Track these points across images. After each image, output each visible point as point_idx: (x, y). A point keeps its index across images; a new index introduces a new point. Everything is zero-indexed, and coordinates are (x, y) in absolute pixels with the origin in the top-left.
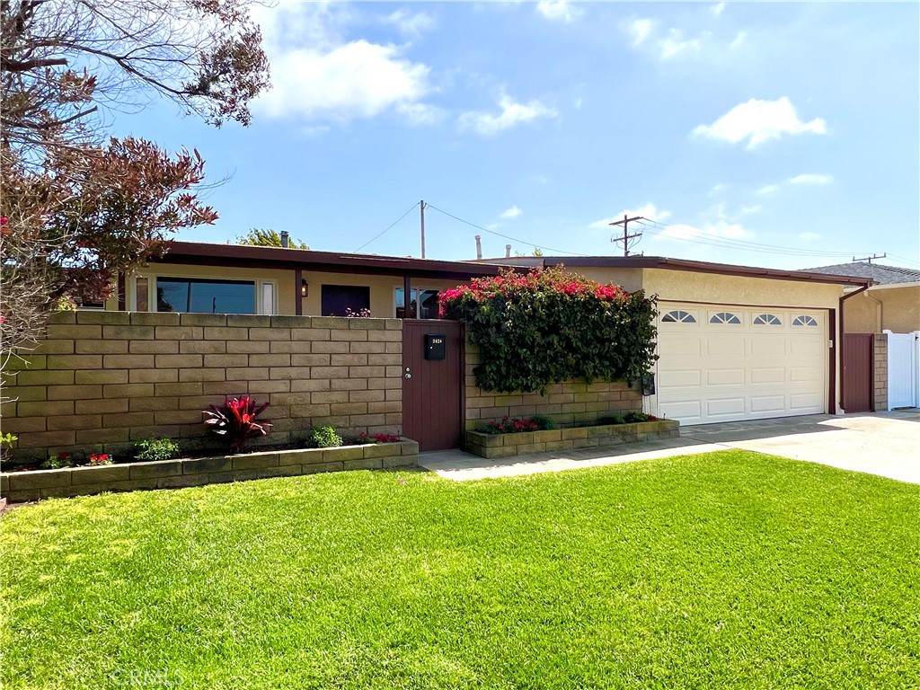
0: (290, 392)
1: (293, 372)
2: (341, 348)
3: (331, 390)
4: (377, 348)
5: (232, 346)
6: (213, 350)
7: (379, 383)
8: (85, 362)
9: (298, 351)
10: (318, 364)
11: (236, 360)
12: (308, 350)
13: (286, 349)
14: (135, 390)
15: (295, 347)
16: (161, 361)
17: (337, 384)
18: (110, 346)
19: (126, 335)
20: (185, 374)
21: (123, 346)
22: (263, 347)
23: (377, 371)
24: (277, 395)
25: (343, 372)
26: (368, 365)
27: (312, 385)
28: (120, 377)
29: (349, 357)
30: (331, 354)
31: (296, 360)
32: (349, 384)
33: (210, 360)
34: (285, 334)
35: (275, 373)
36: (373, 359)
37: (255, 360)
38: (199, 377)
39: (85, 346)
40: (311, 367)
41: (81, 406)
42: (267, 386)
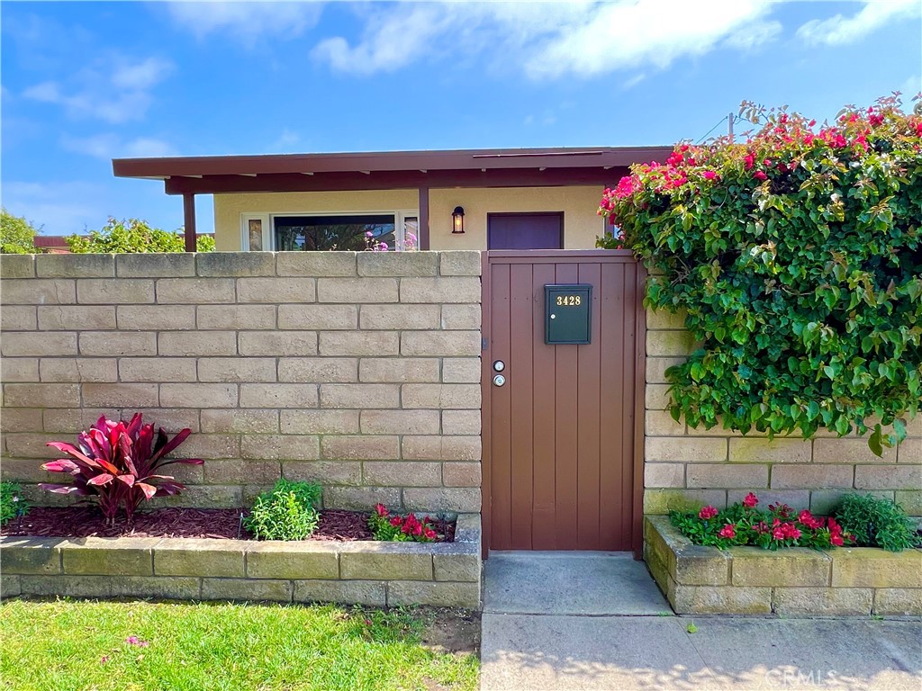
0: (238, 407)
2: (340, 318)
3: (320, 407)
6: (94, 324)
7: (429, 394)
9: (252, 325)
10: (292, 352)
12: (270, 324)
13: (227, 321)
15: (246, 316)
17: (333, 393)
24: (213, 414)
25: (346, 369)
26: (400, 356)
29: (358, 338)
30: (318, 331)
31: (249, 343)
32: (358, 395)
36: (412, 341)
38: (71, 375)
40: (278, 358)
42: (193, 395)
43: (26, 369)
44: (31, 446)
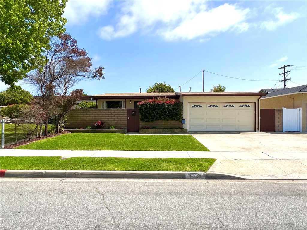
1: (109, 118)
2: (116, 114)
4: (123, 114)
5: (100, 114)
7: (123, 120)
8: (81, 116)
10: (113, 116)
11: (100, 116)
12: (111, 114)
13: (108, 114)
14: (87, 120)
16: (91, 116)
17: (116, 119)
19: (86, 112)
20: (93, 118)
21: (85, 114)
22: (104, 114)
23: (122, 118)
27: (112, 120)
28: (85, 118)
29: (118, 115)
32: (118, 120)
33: (97, 116)
34: (108, 112)
35: (106, 118)
36: (122, 116)
37: (103, 116)
39: (81, 114)
41: (81, 121)
42: (105, 120)
43: (92, 118)
44: (91, 124)
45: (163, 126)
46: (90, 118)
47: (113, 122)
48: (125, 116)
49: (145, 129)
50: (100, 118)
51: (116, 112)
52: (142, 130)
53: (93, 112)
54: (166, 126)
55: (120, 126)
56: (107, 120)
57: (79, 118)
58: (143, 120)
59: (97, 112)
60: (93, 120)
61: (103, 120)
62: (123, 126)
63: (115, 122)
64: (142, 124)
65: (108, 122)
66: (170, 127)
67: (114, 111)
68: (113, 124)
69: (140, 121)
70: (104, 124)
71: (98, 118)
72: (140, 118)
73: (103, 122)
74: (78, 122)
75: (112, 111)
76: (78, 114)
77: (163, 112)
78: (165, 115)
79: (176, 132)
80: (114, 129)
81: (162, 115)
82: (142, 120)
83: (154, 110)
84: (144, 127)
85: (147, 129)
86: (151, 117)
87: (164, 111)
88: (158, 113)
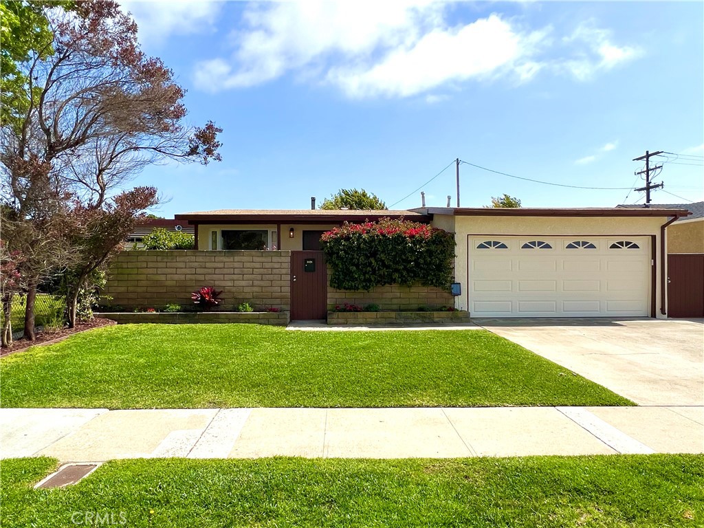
0: (233, 286)
1: (235, 277)
2: (258, 265)
3: (253, 286)
4: (276, 266)
5: (208, 265)
6: (199, 266)
7: (278, 283)
8: (150, 271)
9: (237, 267)
10: (247, 273)
11: (210, 271)
12: (242, 267)
13: (232, 266)
14: (169, 283)
15: (236, 265)
16: (179, 271)
17: (256, 283)
18: (160, 265)
19: (165, 260)
20: (188, 277)
21: (163, 265)
23: (276, 277)
24: (227, 288)
25: (259, 277)
26: (272, 274)
27: (244, 283)
28: (163, 278)
29: (262, 270)
30: (253, 268)
31: (236, 271)
32: (262, 283)
33: (199, 271)
34: (231, 259)
35: (227, 277)
36: (274, 271)
37: (217, 271)
38: (194, 278)
39: (150, 265)
40: (243, 275)
41: (149, 289)
42: (223, 283)
43: (183, 277)
44: (182, 296)
45: (395, 301)
46: (176, 277)
47: (246, 290)
48: (284, 271)
49: (345, 310)
50: (208, 277)
51: (256, 259)
52: (336, 315)
53: (187, 259)
54: (403, 301)
55: (269, 301)
56: (230, 284)
57: (143, 277)
58: (338, 284)
59: (200, 259)
60: (189, 283)
61: (217, 283)
62: (278, 301)
63: (255, 289)
64: (333, 296)
65: (234, 289)
66: (415, 306)
67: (250, 259)
68: (248, 296)
69: (329, 289)
70: (222, 296)
71: (202, 278)
72: (329, 278)
73: (218, 290)
74: (139, 290)
75: (245, 259)
76: (139, 265)
77: (397, 263)
78: (405, 268)
79: (436, 320)
80: (250, 312)
81: (397, 270)
82: (336, 285)
83: (374, 254)
84: (342, 307)
85: (350, 311)
86: (362, 277)
87: (402, 259)
88: (384, 265)
